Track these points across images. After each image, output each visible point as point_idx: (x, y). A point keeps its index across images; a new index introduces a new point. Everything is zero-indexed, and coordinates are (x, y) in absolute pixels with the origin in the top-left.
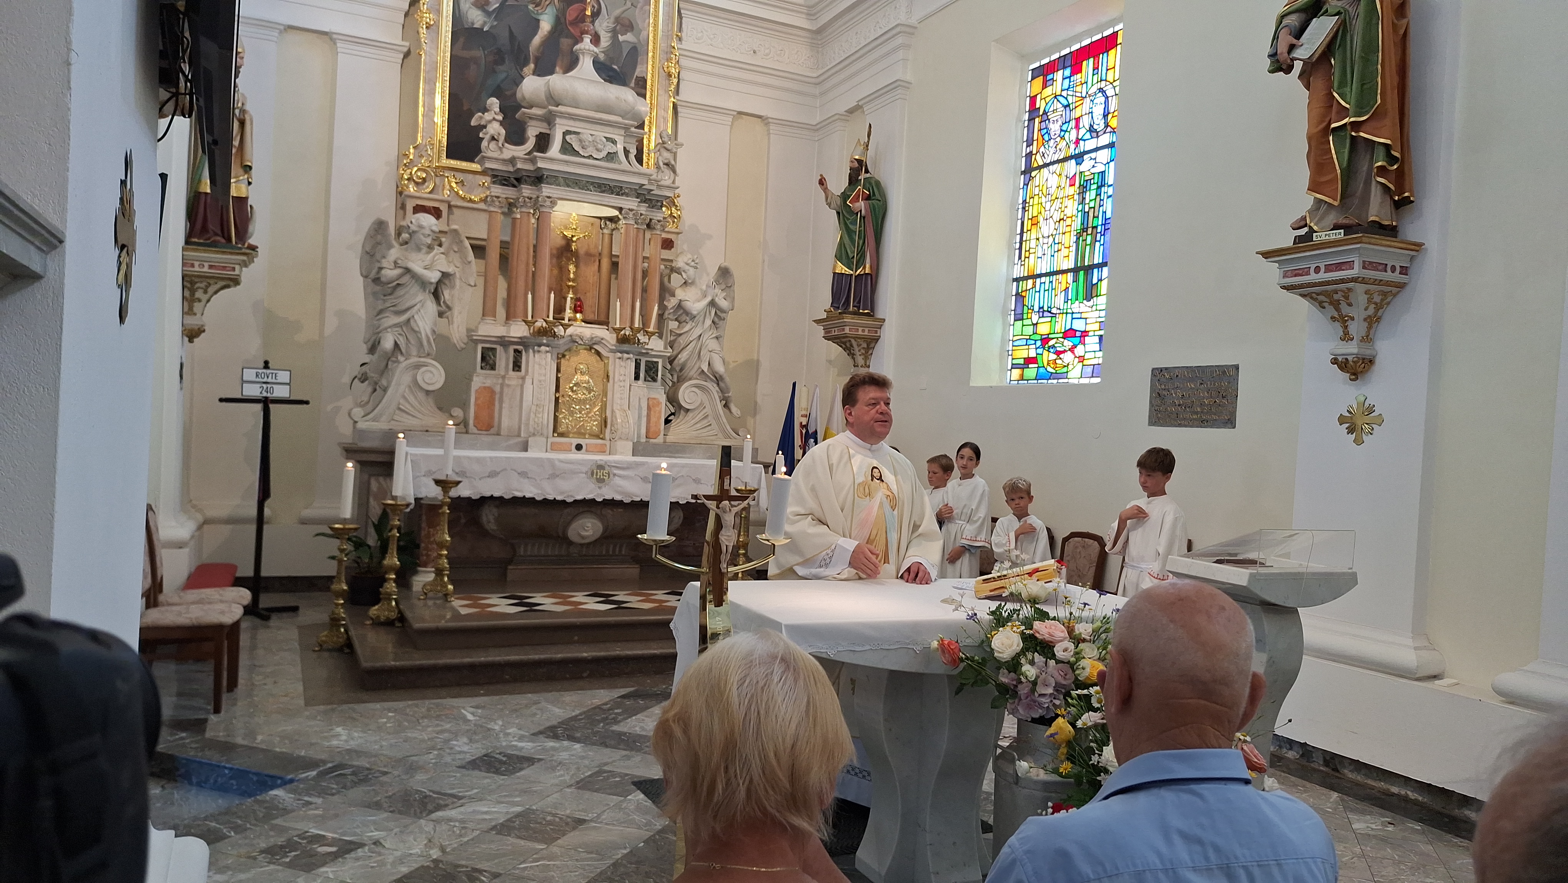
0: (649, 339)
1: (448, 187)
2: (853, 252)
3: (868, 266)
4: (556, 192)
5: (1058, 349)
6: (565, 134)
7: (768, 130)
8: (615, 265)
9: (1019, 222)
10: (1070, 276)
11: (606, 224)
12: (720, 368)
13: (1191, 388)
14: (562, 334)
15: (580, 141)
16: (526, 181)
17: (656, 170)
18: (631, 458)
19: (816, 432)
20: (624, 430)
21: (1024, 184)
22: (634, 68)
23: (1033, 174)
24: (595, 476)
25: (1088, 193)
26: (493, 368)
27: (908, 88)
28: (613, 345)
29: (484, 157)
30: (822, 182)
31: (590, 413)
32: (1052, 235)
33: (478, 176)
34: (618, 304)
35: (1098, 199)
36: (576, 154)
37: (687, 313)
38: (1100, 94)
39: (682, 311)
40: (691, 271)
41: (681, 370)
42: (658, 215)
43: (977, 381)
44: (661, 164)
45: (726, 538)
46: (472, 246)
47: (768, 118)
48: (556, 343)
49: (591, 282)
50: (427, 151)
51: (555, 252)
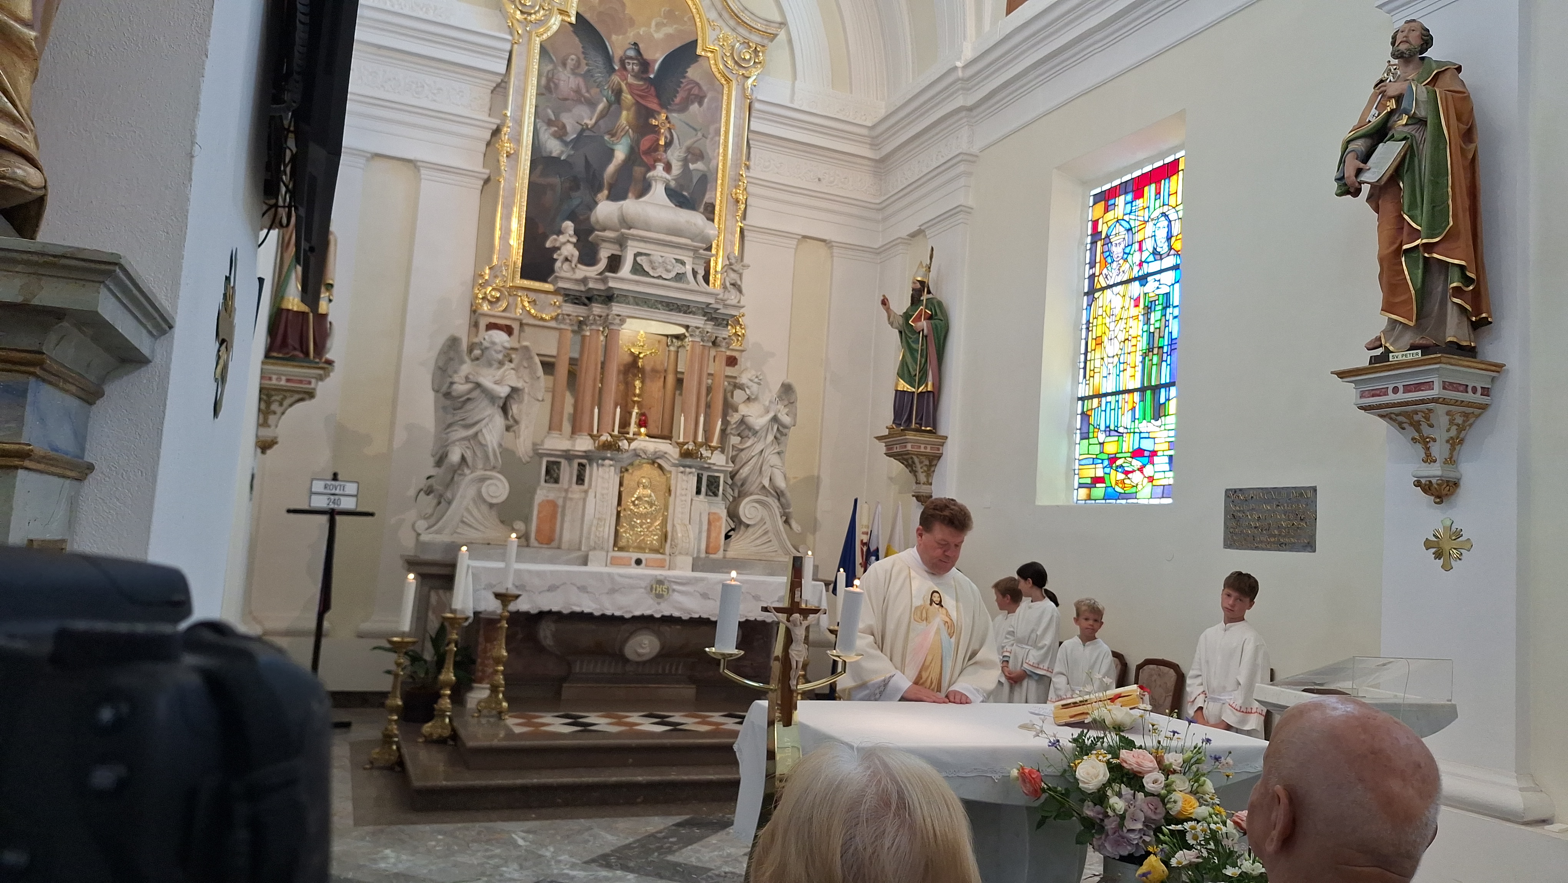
0: (712, 454)
1: (521, 306)
2: (916, 370)
3: (930, 384)
4: (625, 310)
5: (1126, 468)
6: (637, 255)
7: (832, 253)
8: (679, 382)
9: (1083, 342)
10: (1137, 395)
11: (672, 341)
12: (781, 483)
13: (1268, 510)
14: (626, 447)
15: (651, 262)
16: (596, 299)
17: (722, 290)
18: (689, 574)
19: (877, 550)
20: (684, 544)
21: (1088, 305)
22: (704, 195)
23: (1096, 295)
24: (654, 592)
25: (1153, 314)
26: (556, 481)
27: (970, 213)
28: (675, 459)
29: (557, 277)
30: (884, 302)
31: (649, 527)
32: (1117, 355)
33: (550, 296)
34: (682, 418)
35: (1163, 320)
36: (647, 274)
37: (749, 428)
38: (1163, 218)
39: (744, 426)
40: (755, 387)
41: (742, 485)
42: (724, 333)
43: (1043, 500)
44: (728, 284)
45: (796, 652)
46: (543, 363)
47: (831, 242)
48: (620, 456)
49: (656, 396)
50: (501, 271)
51: (622, 368)
